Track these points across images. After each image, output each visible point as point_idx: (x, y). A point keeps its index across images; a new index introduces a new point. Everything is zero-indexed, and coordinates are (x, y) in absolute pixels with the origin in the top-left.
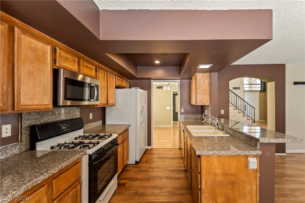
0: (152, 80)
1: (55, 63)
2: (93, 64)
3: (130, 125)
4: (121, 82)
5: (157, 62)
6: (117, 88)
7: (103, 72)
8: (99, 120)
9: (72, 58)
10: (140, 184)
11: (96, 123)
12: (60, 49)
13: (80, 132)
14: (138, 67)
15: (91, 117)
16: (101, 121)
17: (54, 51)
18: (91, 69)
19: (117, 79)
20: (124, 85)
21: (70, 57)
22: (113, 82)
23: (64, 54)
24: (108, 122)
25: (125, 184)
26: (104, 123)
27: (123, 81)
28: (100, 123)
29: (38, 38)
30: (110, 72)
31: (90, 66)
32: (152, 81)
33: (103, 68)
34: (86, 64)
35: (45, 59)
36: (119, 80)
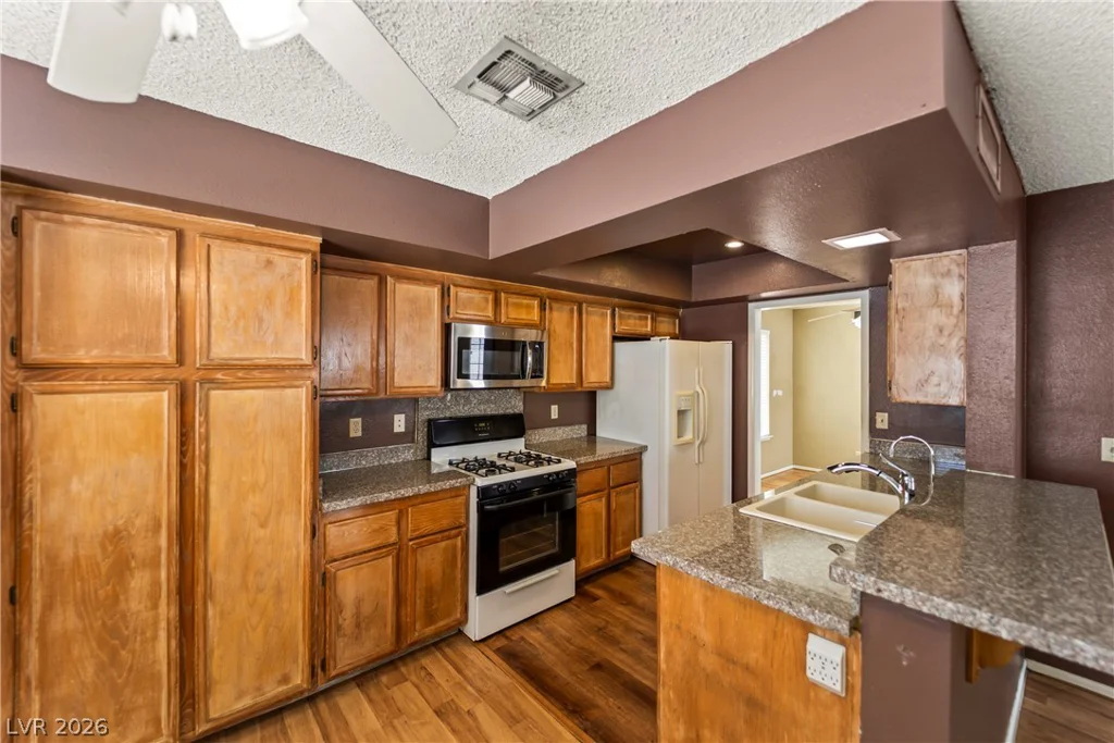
0: (752, 301)
1: (448, 314)
2: (534, 296)
3: (645, 448)
4: (637, 321)
5: (734, 245)
6: (616, 339)
7: (567, 308)
8: (581, 424)
9: (482, 295)
10: (627, 616)
11: (567, 429)
12: (455, 285)
13: (518, 445)
14: (693, 266)
15: (554, 414)
16: (585, 427)
17: (445, 293)
18: (529, 307)
19: (621, 317)
20: (649, 329)
21: (476, 295)
22: (603, 327)
23: (464, 294)
24: (600, 433)
25: (596, 599)
26: (592, 432)
27: (647, 318)
28: (582, 430)
30: (590, 303)
31: (526, 301)
32: (751, 305)
33: (570, 296)
34: (513, 299)
35: (430, 310)
36: (629, 317)
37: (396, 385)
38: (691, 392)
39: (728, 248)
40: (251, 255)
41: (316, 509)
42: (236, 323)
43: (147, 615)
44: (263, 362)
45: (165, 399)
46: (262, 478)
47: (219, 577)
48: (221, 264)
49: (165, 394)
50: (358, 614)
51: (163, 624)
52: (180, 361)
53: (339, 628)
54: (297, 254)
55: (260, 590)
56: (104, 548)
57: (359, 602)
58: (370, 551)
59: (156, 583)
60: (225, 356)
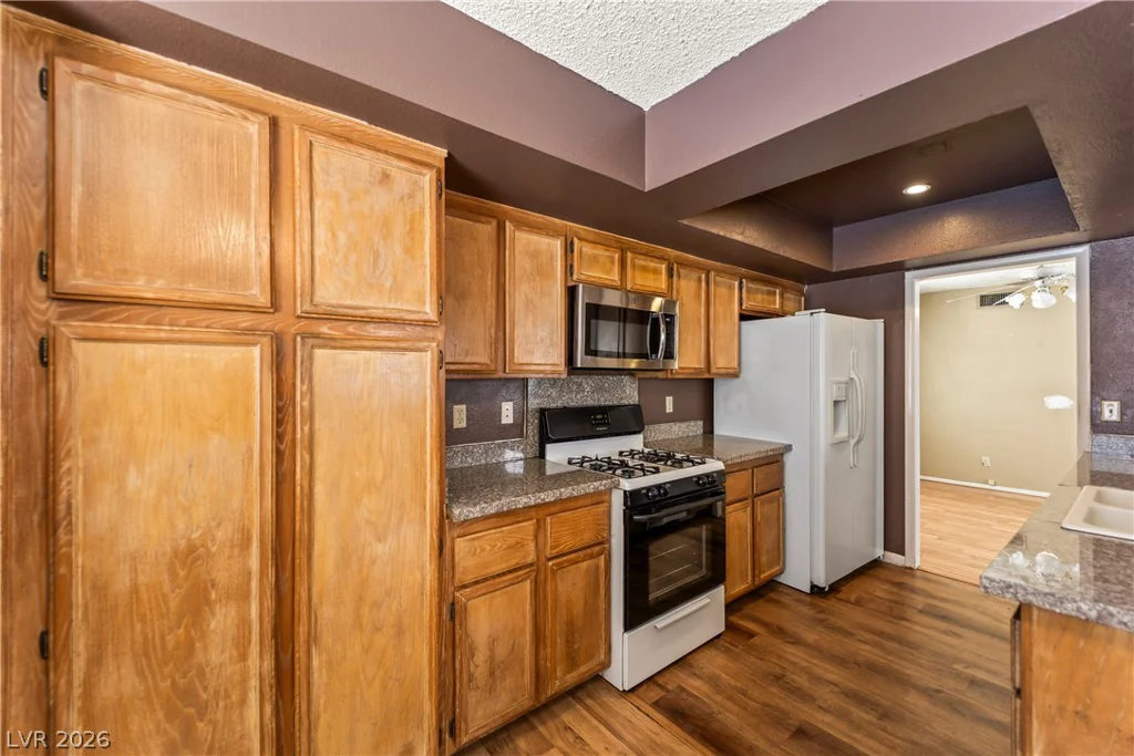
0: (909, 270)
1: (572, 275)
2: (661, 259)
3: (788, 448)
4: (765, 297)
5: (917, 189)
6: (744, 317)
7: (694, 275)
8: (695, 419)
9: (607, 253)
11: (684, 425)
12: (580, 239)
13: (636, 442)
14: (835, 230)
15: (669, 408)
16: (701, 423)
17: (569, 248)
18: (656, 272)
19: (748, 290)
20: (777, 306)
21: (600, 252)
22: (731, 301)
23: (588, 249)
24: (719, 430)
25: (751, 635)
26: (709, 430)
27: (775, 293)
28: (696, 427)
29: (541, 229)
30: (719, 272)
31: (653, 264)
32: (908, 275)
33: (699, 263)
34: (641, 261)
35: (553, 268)
36: (757, 291)
37: (516, 361)
38: (844, 379)
39: (907, 195)
40: (364, 163)
41: (444, 519)
42: (346, 258)
43: (231, 669)
44: (379, 313)
45: (254, 358)
46: (379, 474)
47: (326, 612)
48: (326, 172)
49: (256, 351)
50: (492, 659)
51: (254, 682)
52: (275, 305)
53: (471, 678)
54: (420, 169)
55: (377, 629)
56: (173, 574)
57: (493, 642)
58: (504, 574)
59: (244, 622)
60: (334, 302)
